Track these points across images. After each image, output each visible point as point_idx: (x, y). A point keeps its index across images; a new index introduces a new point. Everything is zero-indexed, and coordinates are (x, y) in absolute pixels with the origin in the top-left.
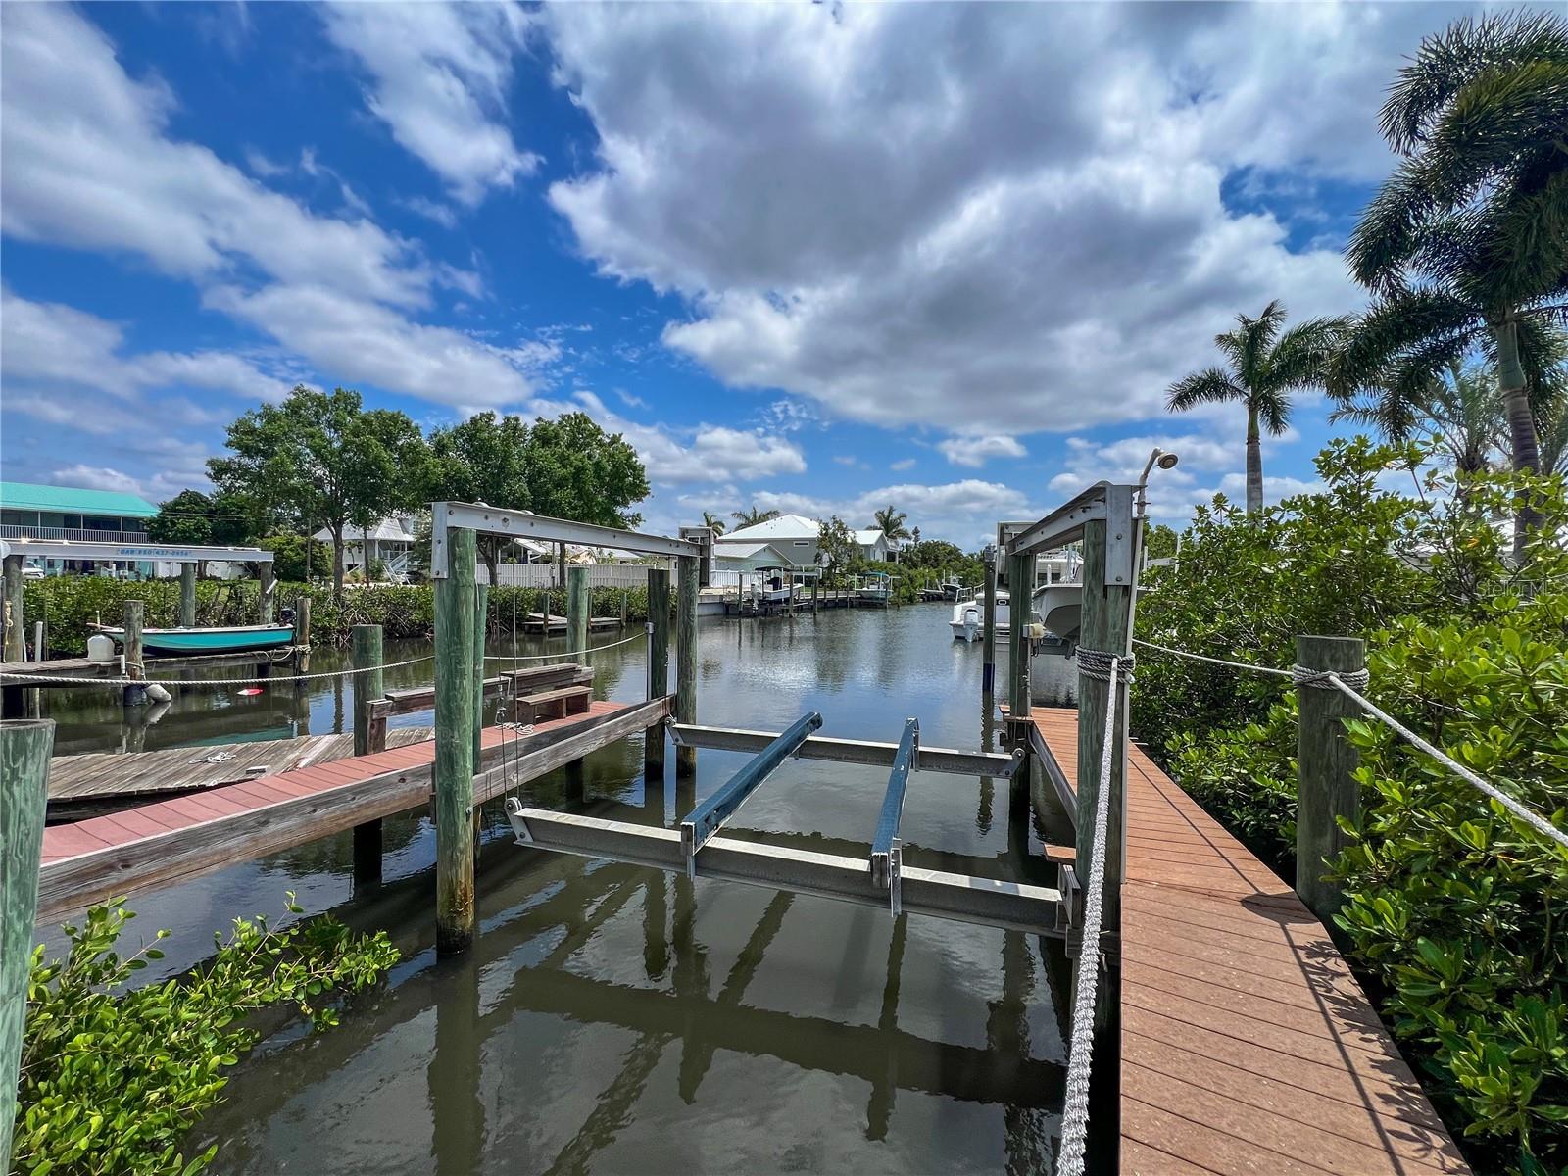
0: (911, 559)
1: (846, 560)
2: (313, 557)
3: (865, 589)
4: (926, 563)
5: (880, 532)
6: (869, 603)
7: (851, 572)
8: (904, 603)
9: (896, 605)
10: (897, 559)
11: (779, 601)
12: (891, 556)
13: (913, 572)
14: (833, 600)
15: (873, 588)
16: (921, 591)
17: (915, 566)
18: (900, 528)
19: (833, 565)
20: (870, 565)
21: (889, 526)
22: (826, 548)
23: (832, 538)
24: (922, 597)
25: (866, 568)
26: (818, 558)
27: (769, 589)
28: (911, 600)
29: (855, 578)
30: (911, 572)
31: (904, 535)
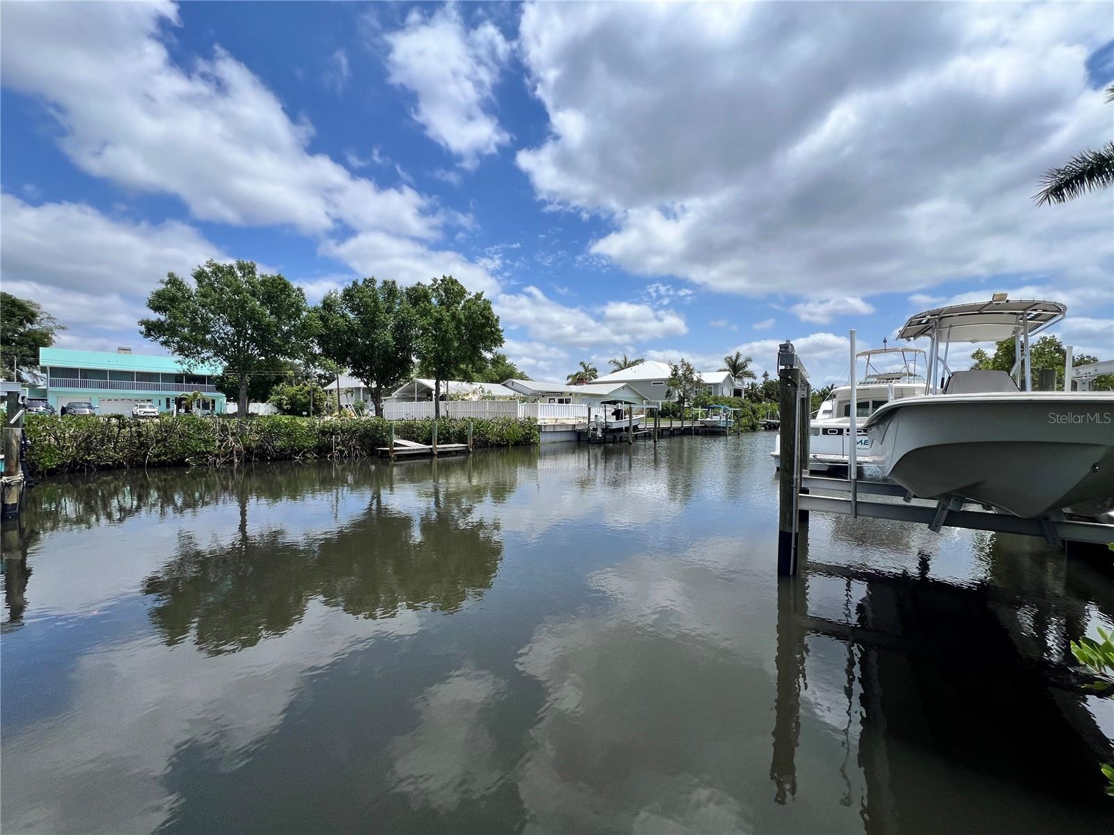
0: (756, 395)
1: (693, 396)
2: (315, 400)
3: (708, 419)
4: (769, 398)
5: (728, 373)
6: (713, 432)
7: (696, 405)
8: (747, 431)
9: (737, 433)
10: (743, 395)
11: (620, 430)
12: (737, 393)
13: (755, 406)
14: (678, 429)
15: (716, 418)
16: (763, 421)
17: (760, 401)
18: (746, 369)
19: (682, 400)
20: (716, 400)
21: (736, 368)
22: (675, 385)
23: (682, 378)
24: (764, 426)
25: (711, 402)
26: (669, 394)
27: (612, 419)
28: (754, 428)
29: (700, 410)
30: (753, 405)
31: (750, 375)
